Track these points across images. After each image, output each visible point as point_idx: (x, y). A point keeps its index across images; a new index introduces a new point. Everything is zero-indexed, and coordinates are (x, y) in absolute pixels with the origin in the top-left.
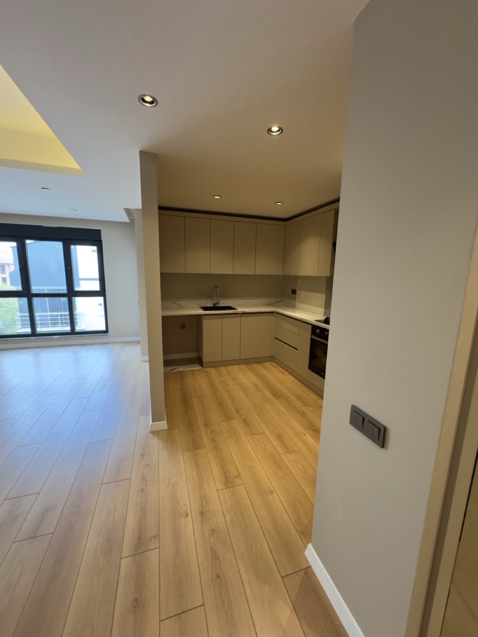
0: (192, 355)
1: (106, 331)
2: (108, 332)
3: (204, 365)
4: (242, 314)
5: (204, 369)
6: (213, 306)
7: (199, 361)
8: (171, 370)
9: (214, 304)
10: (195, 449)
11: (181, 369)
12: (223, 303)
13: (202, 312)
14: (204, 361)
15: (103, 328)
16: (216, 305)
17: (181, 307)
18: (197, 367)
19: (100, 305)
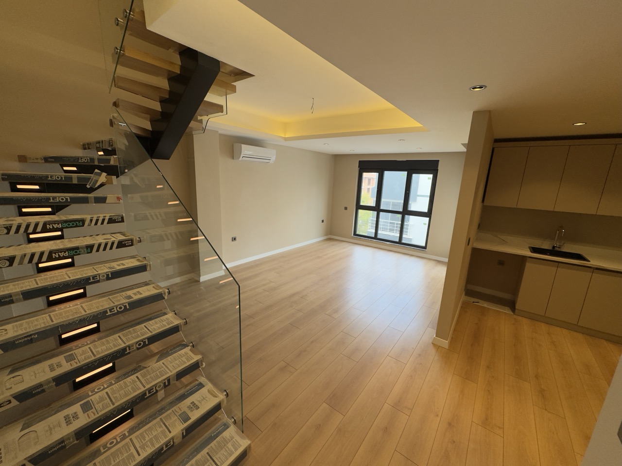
0: (506, 296)
1: (425, 248)
2: (426, 249)
3: (516, 311)
4: (597, 269)
5: (515, 316)
6: (550, 248)
7: (512, 305)
8: (473, 302)
9: (554, 247)
10: (466, 379)
11: (485, 305)
12: (568, 248)
13: (528, 253)
14: (517, 307)
15: (423, 244)
16: (557, 249)
17: (504, 242)
18: (507, 311)
19: (425, 224)
